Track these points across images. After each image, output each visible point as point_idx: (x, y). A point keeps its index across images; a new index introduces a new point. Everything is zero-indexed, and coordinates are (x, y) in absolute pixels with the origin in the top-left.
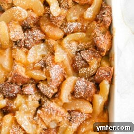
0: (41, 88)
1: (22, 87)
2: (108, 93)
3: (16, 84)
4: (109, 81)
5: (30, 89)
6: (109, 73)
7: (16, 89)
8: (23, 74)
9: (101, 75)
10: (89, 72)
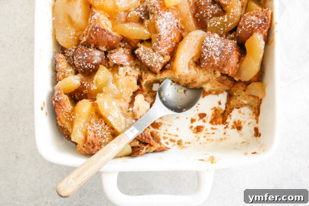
0: (140, 54)
1: (106, 53)
2: (261, 56)
3: (97, 48)
4: (264, 36)
5: (120, 56)
6: (265, 21)
7: (97, 56)
8: (109, 29)
9: (249, 24)
10: (225, 23)
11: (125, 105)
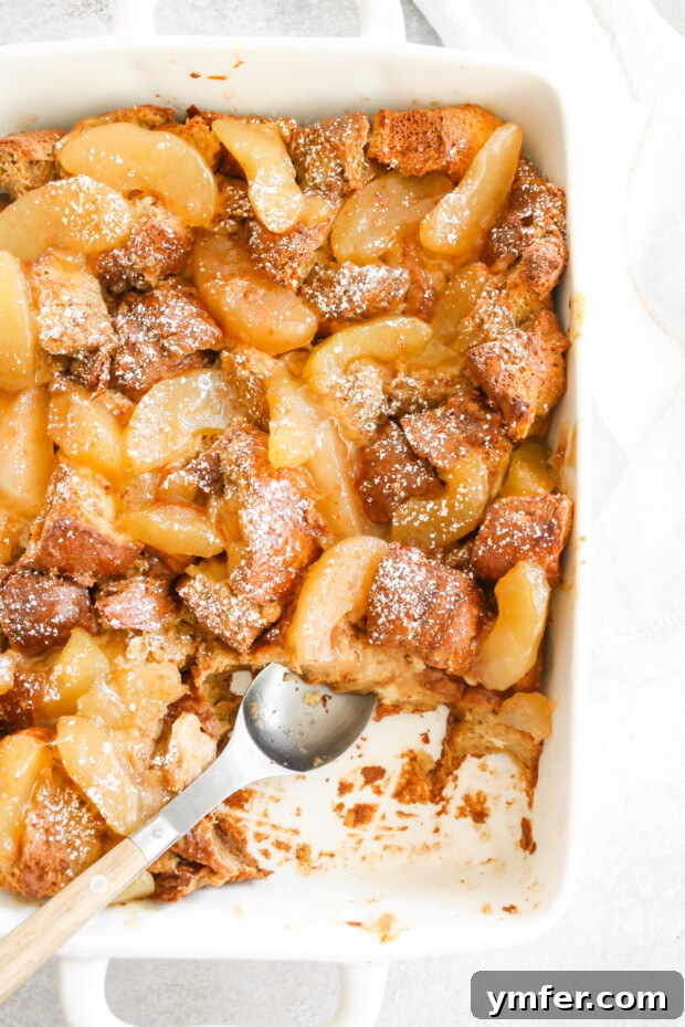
0: (193, 600)
1: (93, 592)
2: (537, 628)
3: (65, 576)
4: (549, 570)
5: (136, 604)
6: (550, 530)
7: (66, 601)
8: (104, 527)
9: (507, 534)
10: (443, 519)
11: (142, 748)
